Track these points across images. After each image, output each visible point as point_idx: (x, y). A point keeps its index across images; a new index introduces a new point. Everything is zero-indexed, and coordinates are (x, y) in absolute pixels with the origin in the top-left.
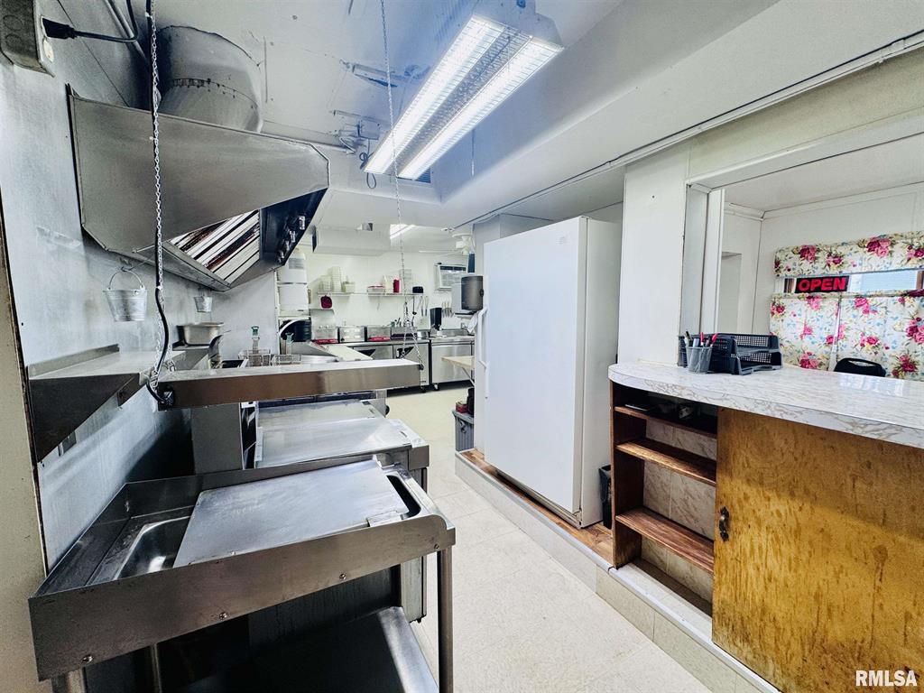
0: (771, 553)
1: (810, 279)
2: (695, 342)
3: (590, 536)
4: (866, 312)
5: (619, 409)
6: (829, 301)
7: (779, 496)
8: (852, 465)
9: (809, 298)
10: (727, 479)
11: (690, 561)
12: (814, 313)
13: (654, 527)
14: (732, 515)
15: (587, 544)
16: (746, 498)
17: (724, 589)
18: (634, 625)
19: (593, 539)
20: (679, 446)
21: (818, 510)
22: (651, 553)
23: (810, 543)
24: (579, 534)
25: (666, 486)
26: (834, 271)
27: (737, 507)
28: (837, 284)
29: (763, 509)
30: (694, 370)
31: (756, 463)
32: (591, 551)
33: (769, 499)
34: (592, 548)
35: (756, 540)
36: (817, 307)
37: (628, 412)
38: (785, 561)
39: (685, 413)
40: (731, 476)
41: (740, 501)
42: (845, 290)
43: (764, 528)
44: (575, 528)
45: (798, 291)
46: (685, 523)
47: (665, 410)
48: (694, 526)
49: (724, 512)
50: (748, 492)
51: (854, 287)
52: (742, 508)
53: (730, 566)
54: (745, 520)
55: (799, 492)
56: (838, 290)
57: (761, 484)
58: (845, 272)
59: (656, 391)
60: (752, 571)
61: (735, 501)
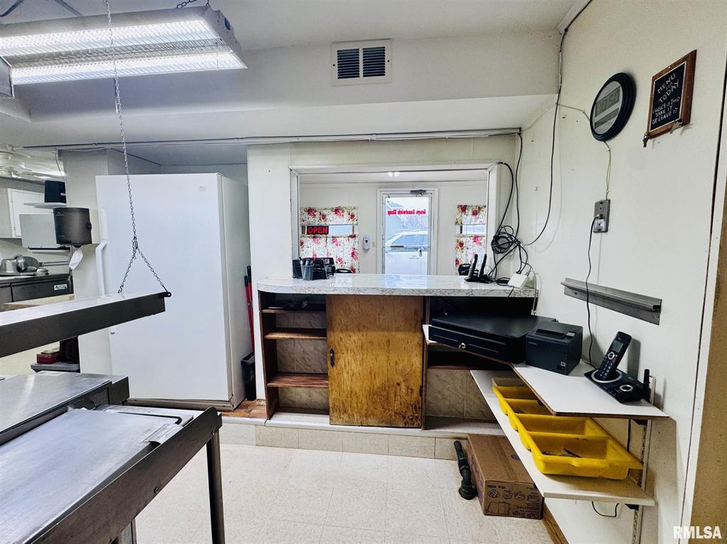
0: (353, 361)
1: (312, 227)
2: (307, 263)
3: (243, 411)
4: (337, 245)
5: (265, 311)
6: (322, 239)
7: (354, 333)
8: (378, 310)
9: (314, 237)
10: (332, 333)
11: (316, 387)
12: (316, 246)
13: (291, 380)
14: (335, 351)
15: (243, 417)
16: (341, 339)
17: (334, 392)
18: (286, 447)
19: (246, 412)
20: (298, 327)
21: (369, 334)
22: (286, 400)
23: (367, 349)
24: (235, 413)
25: (292, 353)
26: (323, 223)
27: (337, 346)
28: (323, 230)
29: (348, 342)
30: (306, 279)
31: (344, 320)
32: (248, 419)
33: (350, 336)
34: (248, 417)
35: (346, 358)
36: (318, 243)
37: (273, 311)
38: (358, 363)
39: (305, 304)
40: (334, 331)
41: (338, 343)
42: (328, 233)
43: (349, 351)
44: (230, 411)
45: (308, 233)
46: (305, 371)
47: (292, 306)
48: (310, 370)
49: (332, 352)
50: (342, 336)
51: (331, 232)
52: (339, 345)
53: (336, 378)
54: (341, 351)
55: (361, 328)
56: (325, 234)
57: (347, 330)
58: (327, 224)
59: (299, 293)
60: (345, 375)
61: (336, 344)
